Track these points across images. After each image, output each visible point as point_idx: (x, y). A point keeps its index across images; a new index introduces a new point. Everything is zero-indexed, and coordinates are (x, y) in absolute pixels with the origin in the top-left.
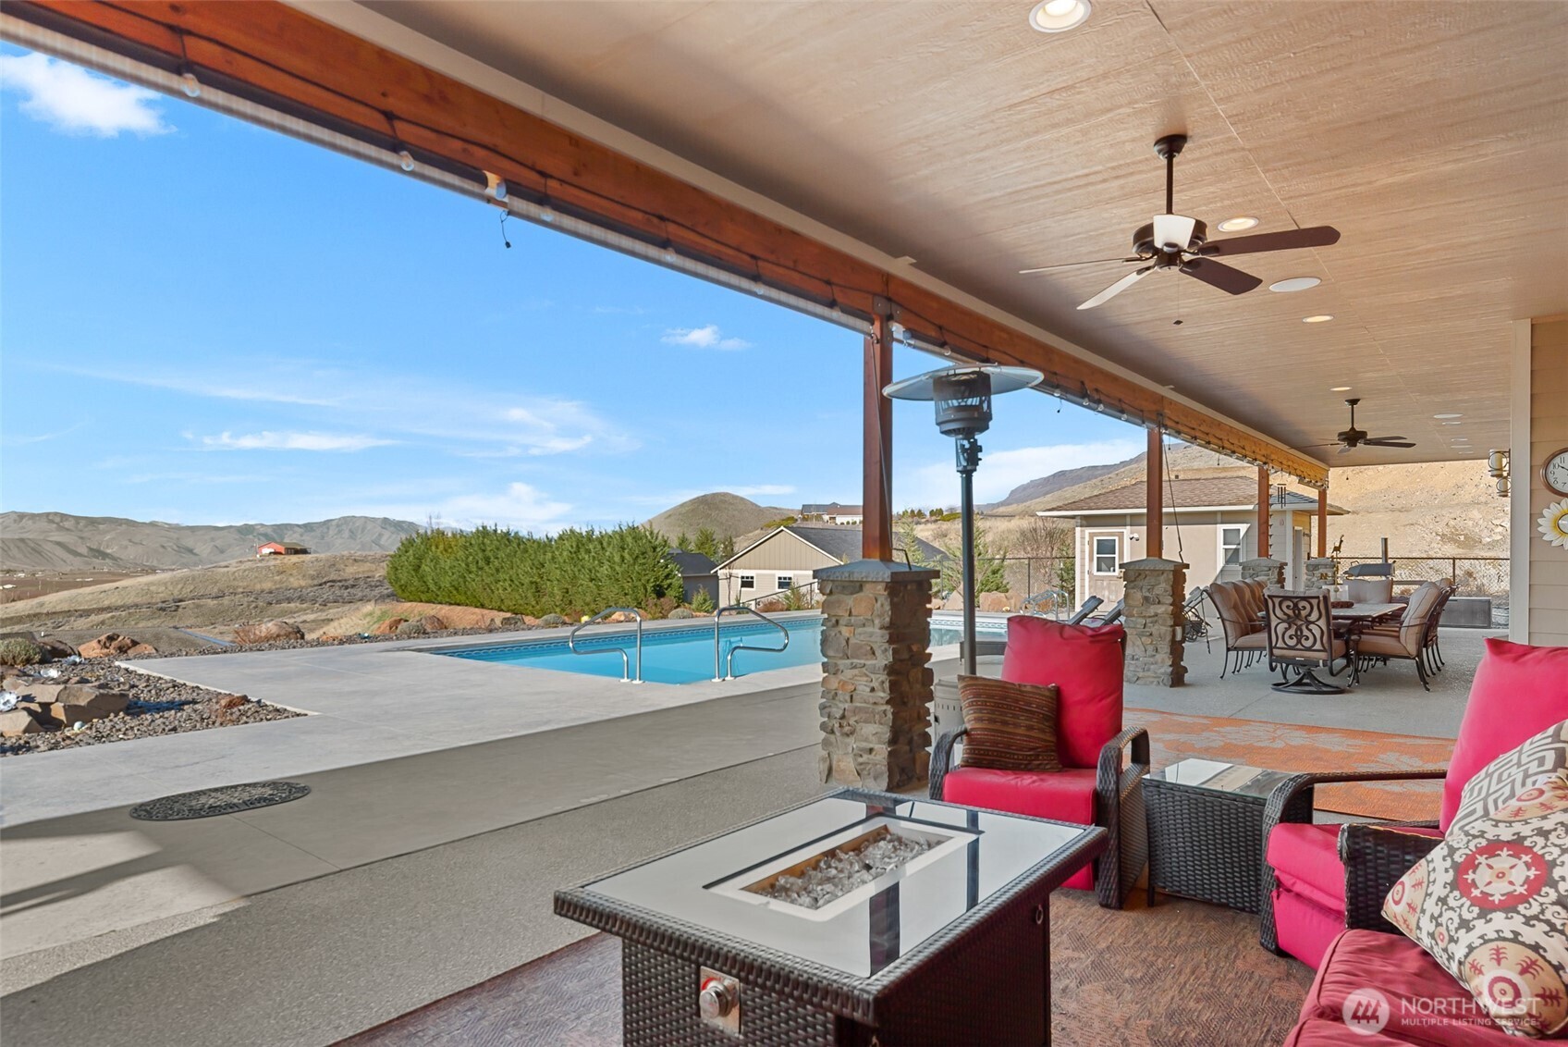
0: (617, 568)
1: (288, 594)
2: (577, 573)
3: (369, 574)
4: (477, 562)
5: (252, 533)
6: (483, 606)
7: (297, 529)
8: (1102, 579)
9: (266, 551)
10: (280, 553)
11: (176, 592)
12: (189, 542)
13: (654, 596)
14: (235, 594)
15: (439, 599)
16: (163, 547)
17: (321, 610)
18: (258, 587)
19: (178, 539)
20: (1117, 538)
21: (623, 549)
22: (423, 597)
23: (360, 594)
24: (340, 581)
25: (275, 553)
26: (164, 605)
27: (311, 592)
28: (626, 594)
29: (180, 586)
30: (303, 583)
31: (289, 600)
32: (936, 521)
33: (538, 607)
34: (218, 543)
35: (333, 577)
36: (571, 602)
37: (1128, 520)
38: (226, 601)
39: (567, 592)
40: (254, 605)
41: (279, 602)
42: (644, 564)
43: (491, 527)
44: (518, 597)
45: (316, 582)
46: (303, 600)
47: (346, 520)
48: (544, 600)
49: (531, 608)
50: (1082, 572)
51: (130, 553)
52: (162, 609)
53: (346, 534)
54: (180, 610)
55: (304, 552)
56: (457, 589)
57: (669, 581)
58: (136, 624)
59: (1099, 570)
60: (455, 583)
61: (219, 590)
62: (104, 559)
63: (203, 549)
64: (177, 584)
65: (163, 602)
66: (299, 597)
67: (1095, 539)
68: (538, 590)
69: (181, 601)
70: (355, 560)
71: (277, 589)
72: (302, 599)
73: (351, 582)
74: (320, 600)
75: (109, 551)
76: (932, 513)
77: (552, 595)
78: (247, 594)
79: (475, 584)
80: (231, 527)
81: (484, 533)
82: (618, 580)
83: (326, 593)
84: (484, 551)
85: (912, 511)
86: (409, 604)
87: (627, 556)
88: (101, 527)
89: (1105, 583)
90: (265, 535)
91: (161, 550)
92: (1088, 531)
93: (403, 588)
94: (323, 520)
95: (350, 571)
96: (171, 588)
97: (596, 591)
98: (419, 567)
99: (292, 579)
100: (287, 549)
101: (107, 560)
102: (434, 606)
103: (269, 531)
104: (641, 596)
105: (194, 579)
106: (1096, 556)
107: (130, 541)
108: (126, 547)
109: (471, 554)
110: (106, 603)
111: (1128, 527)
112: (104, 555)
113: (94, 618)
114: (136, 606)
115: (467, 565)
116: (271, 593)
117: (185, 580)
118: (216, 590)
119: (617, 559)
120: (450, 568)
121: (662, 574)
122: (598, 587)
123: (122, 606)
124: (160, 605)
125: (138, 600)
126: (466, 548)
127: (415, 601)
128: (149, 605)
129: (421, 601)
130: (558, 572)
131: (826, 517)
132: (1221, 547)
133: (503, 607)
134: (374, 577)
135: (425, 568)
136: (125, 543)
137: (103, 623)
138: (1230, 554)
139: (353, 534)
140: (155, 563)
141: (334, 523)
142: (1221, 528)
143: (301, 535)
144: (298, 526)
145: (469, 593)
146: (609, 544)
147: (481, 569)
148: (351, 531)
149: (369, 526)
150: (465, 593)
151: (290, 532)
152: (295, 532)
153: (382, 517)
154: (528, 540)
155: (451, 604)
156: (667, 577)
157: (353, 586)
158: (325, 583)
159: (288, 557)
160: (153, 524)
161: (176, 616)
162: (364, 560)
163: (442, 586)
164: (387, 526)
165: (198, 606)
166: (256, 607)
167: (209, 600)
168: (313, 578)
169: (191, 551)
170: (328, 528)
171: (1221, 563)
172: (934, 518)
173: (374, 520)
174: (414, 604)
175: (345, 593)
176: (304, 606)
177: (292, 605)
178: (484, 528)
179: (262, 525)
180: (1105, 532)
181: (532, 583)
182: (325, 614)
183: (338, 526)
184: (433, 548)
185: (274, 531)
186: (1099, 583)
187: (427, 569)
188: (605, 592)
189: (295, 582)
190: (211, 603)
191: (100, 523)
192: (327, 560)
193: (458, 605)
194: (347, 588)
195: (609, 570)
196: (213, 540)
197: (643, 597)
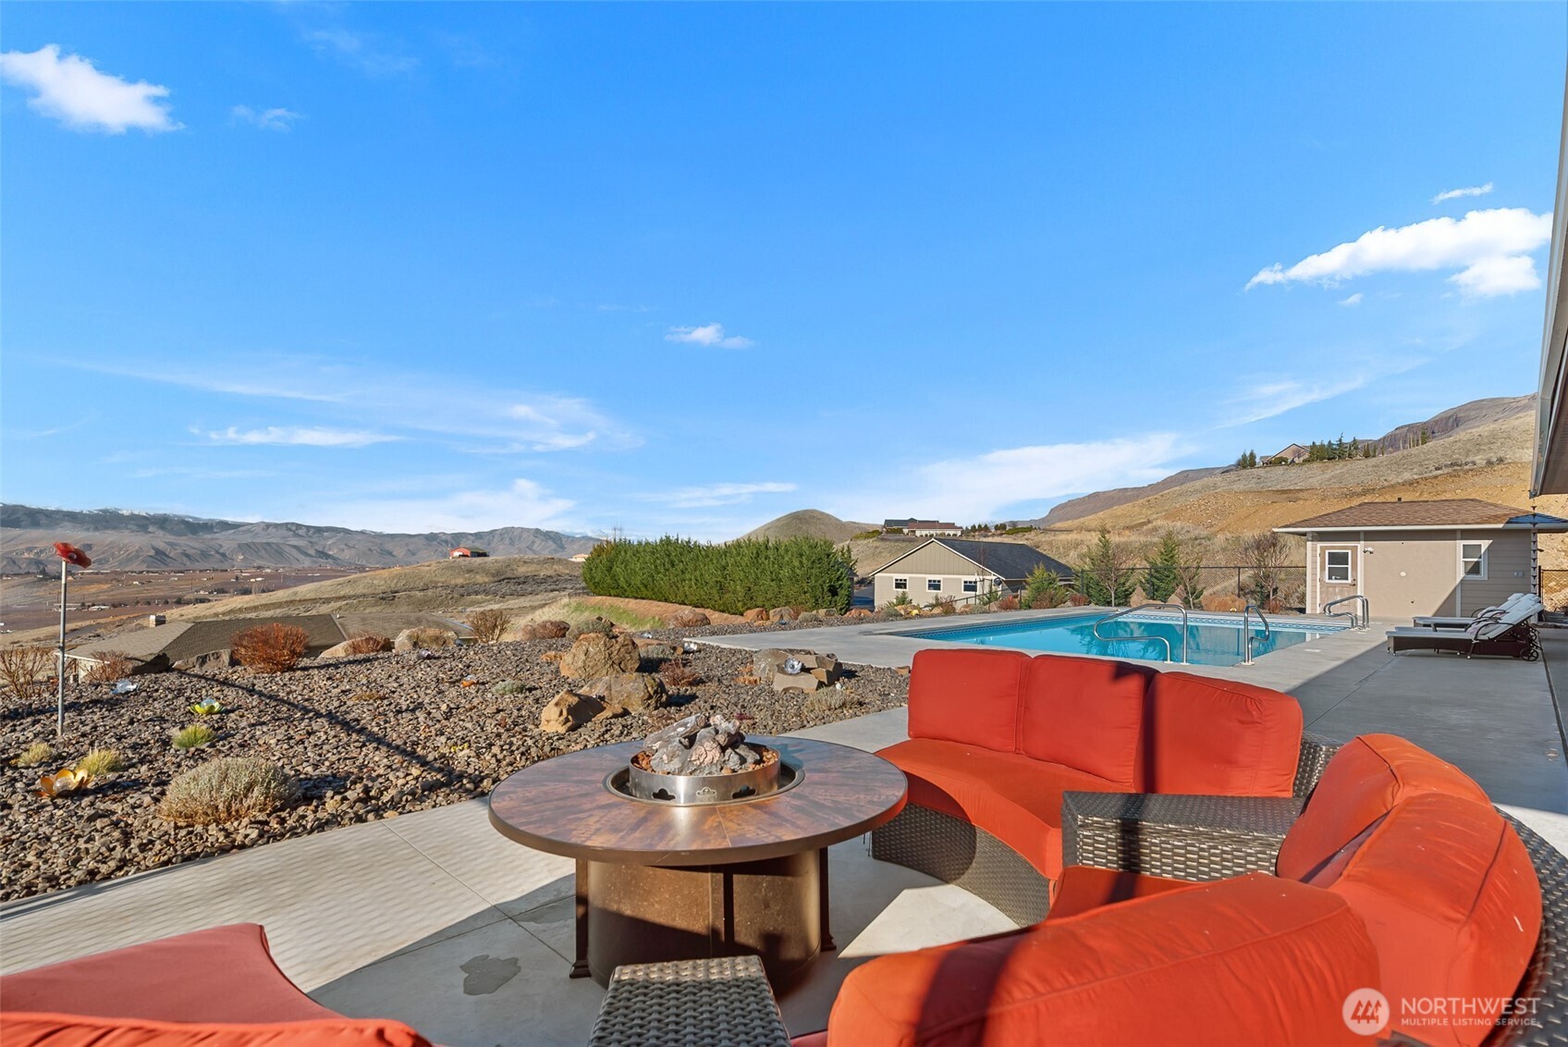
0: (798, 571)
1: (476, 588)
2: (759, 575)
3: (536, 573)
4: (664, 565)
5: (435, 540)
6: (666, 600)
7: (469, 537)
8: (1334, 586)
9: (457, 554)
10: (467, 556)
11: (393, 585)
12: (389, 546)
13: (829, 594)
14: (436, 588)
15: (627, 594)
16: (370, 550)
17: (501, 602)
18: (453, 582)
19: (381, 544)
20: (1350, 552)
21: (801, 555)
22: (613, 592)
23: (530, 589)
24: (514, 579)
25: (463, 556)
26: (384, 595)
27: (493, 587)
28: (805, 593)
29: (395, 581)
30: (486, 580)
31: (477, 593)
32: (1002, 534)
33: (721, 602)
34: (411, 547)
35: (509, 575)
36: (752, 598)
37: (1362, 536)
38: (430, 593)
39: (749, 590)
40: (450, 596)
41: (469, 594)
42: (820, 568)
43: (673, 538)
44: (702, 593)
45: (496, 579)
46: (487, 594)
47: (506, 530)
48: (727, 596)
49: (713, 602)
50: (1314, 580)
51: (347, 555)
52: (383, 599)
53: (507, 541)
54: (396, 599)
55: (484, 555)
56: (646, 586)
57: (840, 582)
58: (364, 610)
59: (1330, 578)
60: (645, 581)
61: (424, 584)
62: (326, 559)
63: (400, 552)
64: (393, 579)
65: (384, 593)
66: (484, 591)
67: (1327, 552)
68: (722, 588)
69: (396, 592)
70: (525, 562)
71: (467, 584)
72: (486, 592)
73: (522, 580)
74: (500, 594)
75: (331, 553)
76: (997, 528)
77: (735, 592)
78: (445, 587)
79: (662, 582)
80: (420, 535)
81: (667, 542)
82: (797, 581)
83: (505, 588)
84: (669, 556)
85: (980, 526)
86: (600, 597)
87: (804, 561)
88: (325, 534)
89: (1337, 590)
90: (446, 542)
91: (369, 552)
92: (1319, 545)
93: (596, 585)
94: (489, 530)
95: (522, 570)
96: (389, 582)
97: (776, 590)
98: (611, 568)
99: (478, 577)
100: (472, 553)
101: (329, 560)
102: (622, 599)
103: (449, 538)
104: (818, 593)
105: (405, 576)
106: (1327, 566)
107: (346, 545)
108: (343, 550)
109: (657, 558)
110: (342, 593)
111: (1362, 542)
112: (328, 556)
113: (333, 605)
114: (364, 595)
115: (656, 567)
116: (463, 587)
117: (399, 577)
118: (422, 584)
119: (796, 563)
120: (640, 569)
121: (834, 577)
122: (779, 587)
123: (353, 596)
124: (381, 595)
125: (365, 591)
126: (653, 553)
127: (605, 595)
128: (374, 595)
129: (610, 595)
130: (742, 573)
131: (906, 531)
132: (1461, 560)
133: (686, 602)
134: (539, 575)
135: (618, 569)
136: (343, 546)
137: (340, 608)
138: (1470, 567)
139: (512, 542)
140: (364, 563)
141: (498, 532)
142: (1460, 543)
143: (473, 542)
144: (471, 534)
145: (656, 589)
146: (787, 551)
147: (668, 570)
148: (511, 539)
149: (525, 535)
150: (653, 590)
151: (465, 540)
152: (468, 539)
153: (534, 527)
154: (707, 547)
155: (636, 598)
156: (838, 579)
157: (524, 583)
158: (503, 580)
159: (474, 559)
160: (362, 532)
161: (393, 604)
162: (531, 562)
163: (633, 583)
164: (538, 535)
165: (409, 597)
166: (452, 598)
167: (417, 592)
168: (493, 576)
169: (391, 554)
170: (493, 537)
171: (1461, 574)
172: (999, 532)
173: (528, 530)
174: (605, 597)
175: (519, 588)
176: (488, 598)
177: (479, 597)
178: (668, 538)
179: (444, 534)
180: (1338, 546)
181: (717, 582)
182: (506, 604)
183: (501, 535)
184: (623, 553)
185: (453, 538)
186: (1331, 589)
187: (618, 570)
188: (785, 590)
189: (480, 579)
190: (419, 594)
191: (325, 531)
192: (504, 562)
193: (643, 599)
194: (519, 584)
195: (790, 572)
196: (407, 545)
197: (820, 595)
